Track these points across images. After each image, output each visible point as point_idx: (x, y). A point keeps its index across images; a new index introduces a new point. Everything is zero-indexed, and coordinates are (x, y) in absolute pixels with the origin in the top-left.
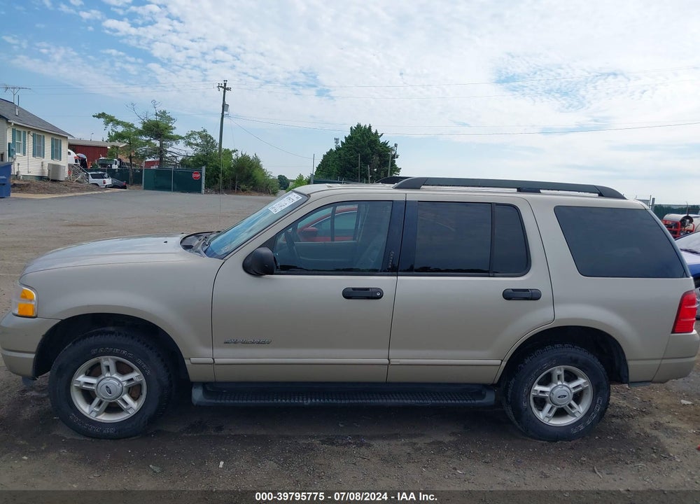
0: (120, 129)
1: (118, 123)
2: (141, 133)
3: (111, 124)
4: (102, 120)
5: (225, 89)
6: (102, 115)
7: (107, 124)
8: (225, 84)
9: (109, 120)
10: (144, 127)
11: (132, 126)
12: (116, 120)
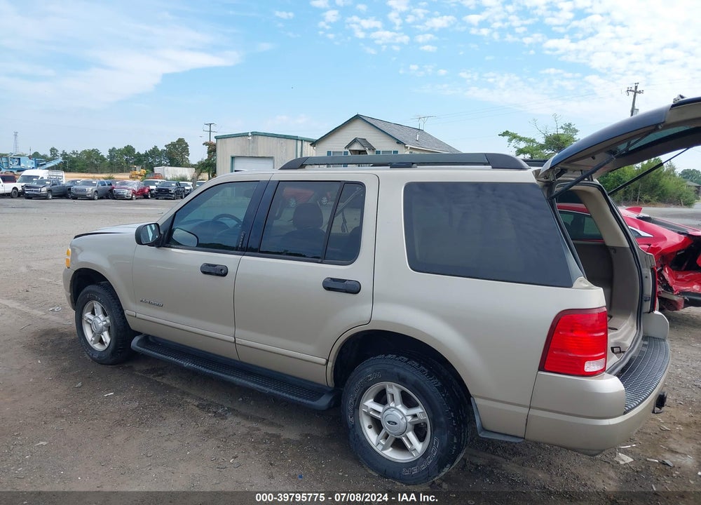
0: (522, 145)
1: (521, 139)
2: (542, 147)
3: (514, 141)
4: (507, 138)
5: (636, 92)
6: (506, 134)
7: (510, 140)
8: (636, 87)
9: (513, 137)
10: (546, 141)
11: (533, 141)
12: (519, 137)
